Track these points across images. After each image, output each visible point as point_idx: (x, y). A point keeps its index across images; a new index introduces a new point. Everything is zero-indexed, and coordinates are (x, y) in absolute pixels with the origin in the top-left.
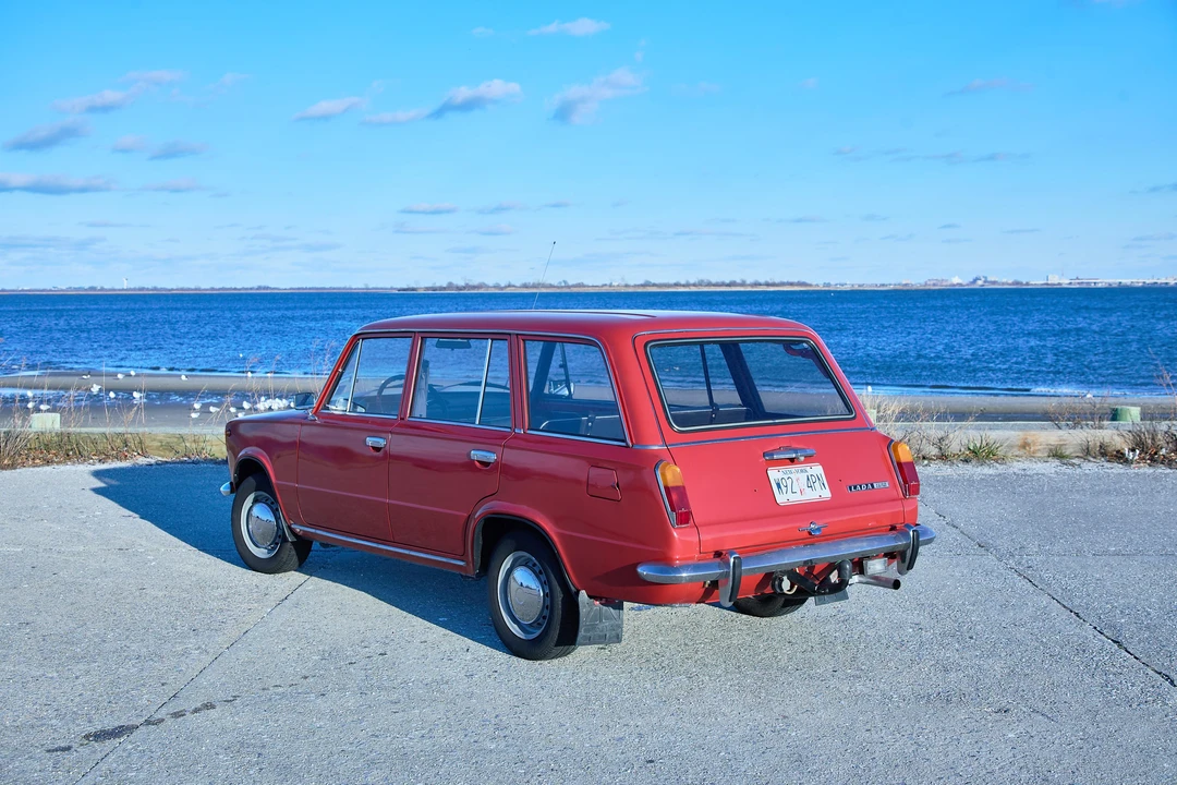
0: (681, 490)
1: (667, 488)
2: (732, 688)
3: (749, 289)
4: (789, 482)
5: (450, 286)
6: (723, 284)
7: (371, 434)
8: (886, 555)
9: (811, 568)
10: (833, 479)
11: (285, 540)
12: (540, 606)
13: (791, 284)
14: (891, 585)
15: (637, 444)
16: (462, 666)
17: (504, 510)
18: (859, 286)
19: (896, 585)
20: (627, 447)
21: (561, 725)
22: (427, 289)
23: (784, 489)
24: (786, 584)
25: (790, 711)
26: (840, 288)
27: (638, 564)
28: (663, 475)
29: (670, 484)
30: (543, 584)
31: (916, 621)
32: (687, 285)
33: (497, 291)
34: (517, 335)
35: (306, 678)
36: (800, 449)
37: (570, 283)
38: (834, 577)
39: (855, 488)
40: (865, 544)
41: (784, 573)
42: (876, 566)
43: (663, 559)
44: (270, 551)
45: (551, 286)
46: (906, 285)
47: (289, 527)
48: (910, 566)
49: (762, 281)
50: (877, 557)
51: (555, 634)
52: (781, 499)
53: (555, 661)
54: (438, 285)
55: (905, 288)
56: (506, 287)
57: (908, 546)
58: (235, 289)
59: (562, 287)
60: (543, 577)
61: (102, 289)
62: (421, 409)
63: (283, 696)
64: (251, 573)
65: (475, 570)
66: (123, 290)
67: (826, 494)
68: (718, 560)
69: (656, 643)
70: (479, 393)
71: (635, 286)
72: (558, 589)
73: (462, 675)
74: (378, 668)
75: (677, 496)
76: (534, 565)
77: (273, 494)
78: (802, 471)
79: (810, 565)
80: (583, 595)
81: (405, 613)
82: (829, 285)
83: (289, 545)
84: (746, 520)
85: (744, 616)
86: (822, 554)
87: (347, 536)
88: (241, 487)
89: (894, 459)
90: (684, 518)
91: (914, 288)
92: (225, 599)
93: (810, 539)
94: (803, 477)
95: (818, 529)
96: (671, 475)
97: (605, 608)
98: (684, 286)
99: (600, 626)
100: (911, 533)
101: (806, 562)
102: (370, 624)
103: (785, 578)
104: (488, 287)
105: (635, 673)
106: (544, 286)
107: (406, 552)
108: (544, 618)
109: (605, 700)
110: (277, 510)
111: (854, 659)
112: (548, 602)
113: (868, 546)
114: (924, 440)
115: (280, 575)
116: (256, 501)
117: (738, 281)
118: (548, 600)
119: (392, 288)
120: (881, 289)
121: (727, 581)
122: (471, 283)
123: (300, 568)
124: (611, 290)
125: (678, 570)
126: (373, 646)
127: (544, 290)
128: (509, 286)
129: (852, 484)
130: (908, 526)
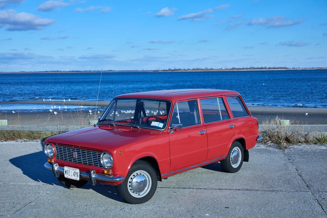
3: (267, 70)
5: (169, 70)
6: (259, 68)
13: (282, 68)
18: (305, 68)
22: (162, 71)
26: (298, 69)
32: (247, 69)
33: (185, 71)
37: (208, 68)
45: (202, 69)
46: (321, 68)
49: (272, 67)
54: (166, 69)
55: (321, 69)
56: (187, 70)
59: (206, 70)
61: (61, 71)
66: (67, 71)
71: (230, 69)
82: (294, 68)
91: (324, 69)
98: (246, 69)
104: (181, 70)
106: (200, 69)
117: (264, 67)
119: (151, 71)
120: (312, 69)
122: (176, 69)
124: (222, 70)
127: (200, 71)
128: (189, 69)
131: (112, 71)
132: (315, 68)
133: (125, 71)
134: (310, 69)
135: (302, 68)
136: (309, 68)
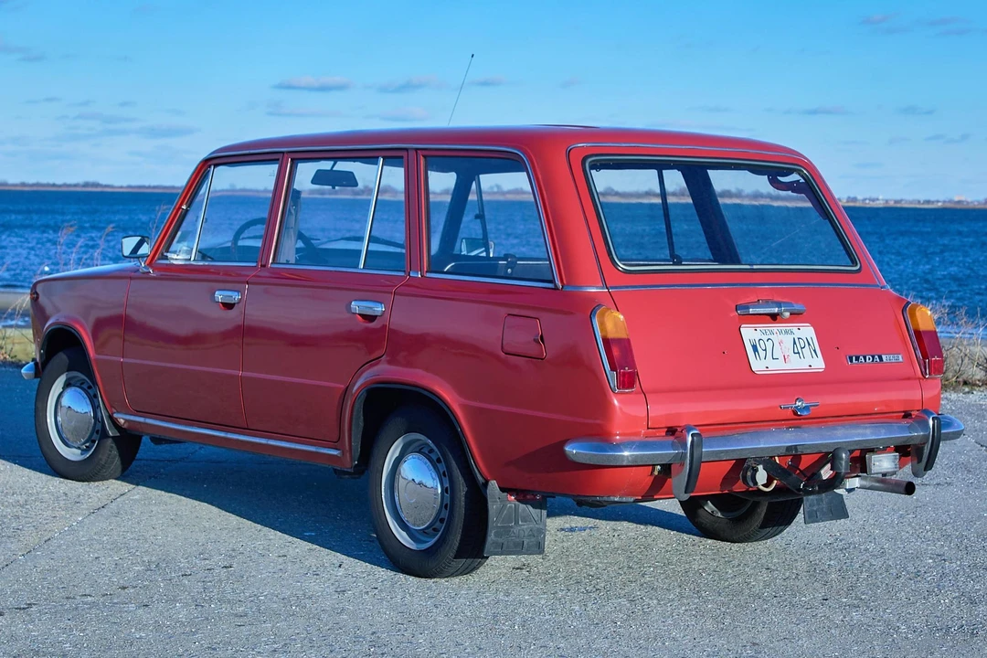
0: (625, 344)
1: (606, 341)
2: (689, 613)
4: (769, 345)
7: (221, 285)
8: (897, 449)
9: (797, 458)
10: (827, 344)
11: (104, 434)
12: (437, 505)
14: (902, 489)
15: (568, 284)
16: (332, 581)
17: (396, 378)
18: (896, 202)
19: (909, 489)
20: (556, 288)
21: (458, 644)
23: (762, 353)
24: (762, 477)
25: (762, 638)
27: (564, 442)
28: (602, 324)
29: (610, 336)
30: (441, 476)
31: (938, 551)
34: (416, 150)
35: (124, 588)
36: (784, 303)
38: (826, 473)
39: (857, 359)
40: (868, 431)
41: (759, 460)
42: (883, 463)
43: (600, 435)
44: (84, 451)
46: (959, 202)
47: (111, 417)
48: (929, 466)
50: (885, 450)
51: (456, 539)
52: (758, 365)
53: (456, 580)
55: (958, 206)
57: (926, 437)
58: (54, 185)
60: (442, 467)
62: (289, 252)
63: (93, 605)
64: (57, 480)
65: (352, 459)
67: (818, 364)
68: (671, 439)
69: (590, 565)
70: (360, 251)
72: (461, 479)
73: (332, 589)
74: (220, 581)
75: (620, 352)
76: (431, 451)
77: (90, 375)
78: (786, 332)
79: (795, 454)
80: (493, 484)
81: (259, 527)
82: (855, 200)
83: (110, 440)
84: (710, 389)
85: (710, 541)
86: (811, 439)
87: (186, 425)
88: (49, 366)
89: (911, 327)
90: (628, 381)
91: (971, 206)
92: (22, 506)
93: (795, 420)
94: (788, 340)
95: (806, 408)
96: (612, 323)
97: (522, 506)
99: (516, 530)
100: (931, 422)
101: (789, 448)
102: (212, 536)
103: (760, 467)
105: (560, 594)
107: (263, 441)
108: (442, 521)
109: (518, 619)
110: (95, 396)
111: (852, 588)
112: (447, 501)
113: (872, 434)
114: (966, 360)
115: (97, 483)
116: (67, 385)
117: (733, 190)
118: (447, 496)
120: (926, 206)
121: (682, 465)
123: (123, 477)
125: (619, 447)
126: (216, 558)
129: (854, 353)
130: (927, 412)
131: (97, 185)
132: (938, 201)
133: (155, 187)
134: (918, 206)
135: (887, 201)
136: (911, 202)
